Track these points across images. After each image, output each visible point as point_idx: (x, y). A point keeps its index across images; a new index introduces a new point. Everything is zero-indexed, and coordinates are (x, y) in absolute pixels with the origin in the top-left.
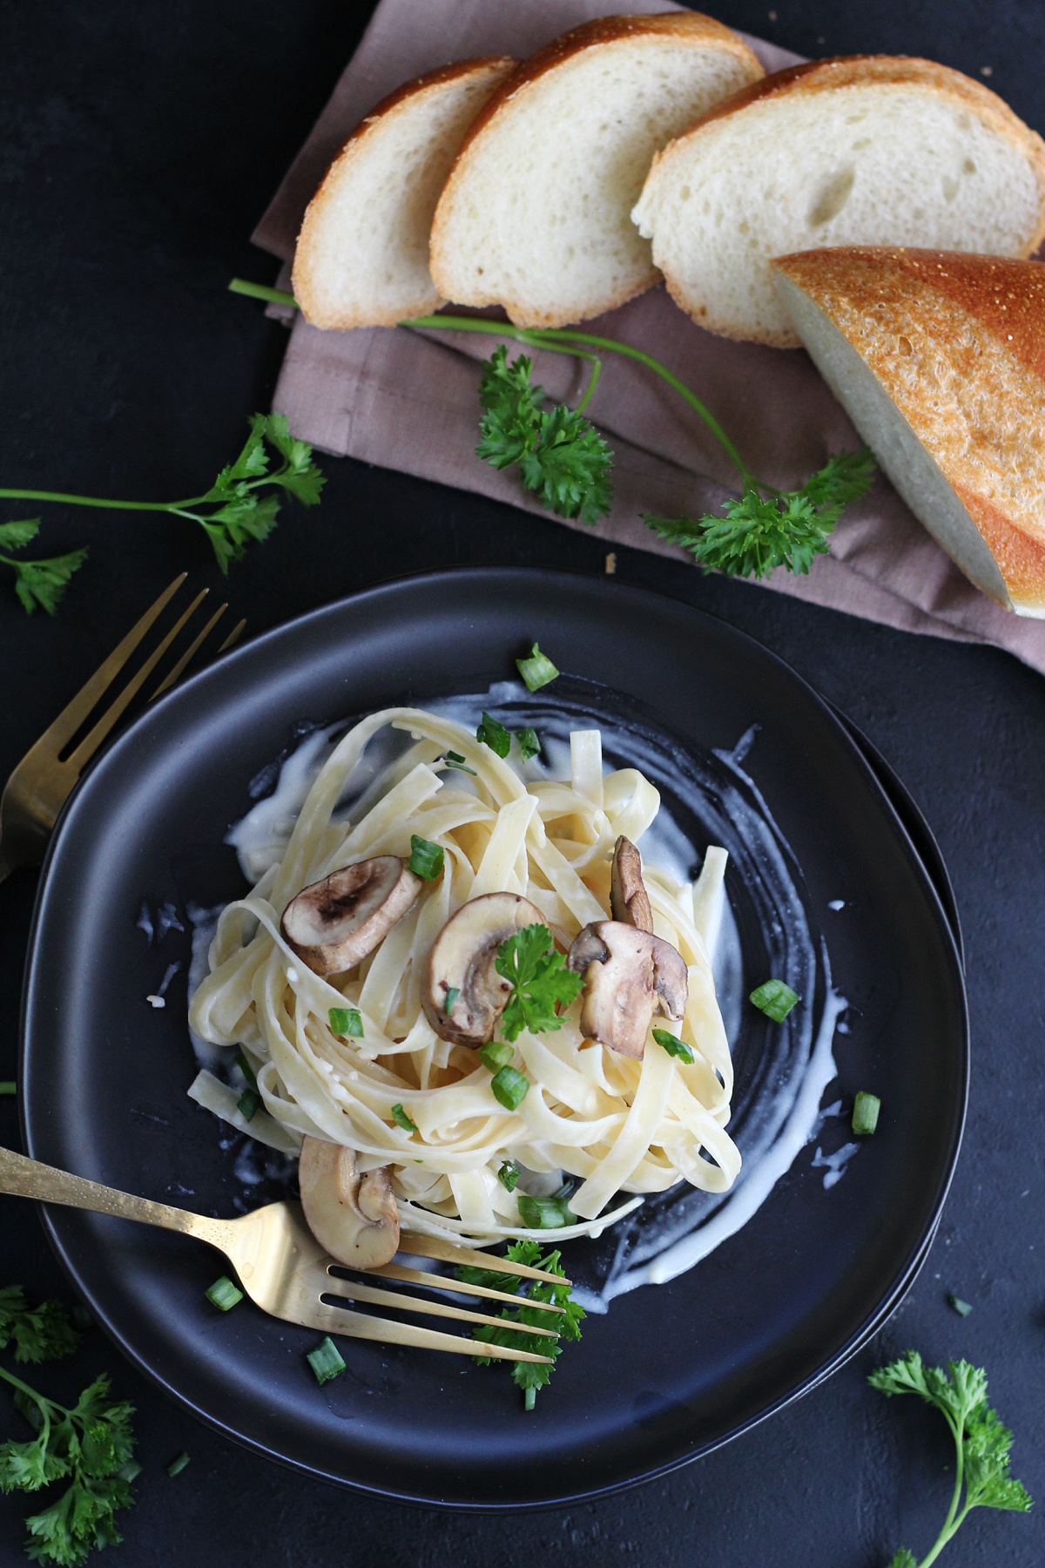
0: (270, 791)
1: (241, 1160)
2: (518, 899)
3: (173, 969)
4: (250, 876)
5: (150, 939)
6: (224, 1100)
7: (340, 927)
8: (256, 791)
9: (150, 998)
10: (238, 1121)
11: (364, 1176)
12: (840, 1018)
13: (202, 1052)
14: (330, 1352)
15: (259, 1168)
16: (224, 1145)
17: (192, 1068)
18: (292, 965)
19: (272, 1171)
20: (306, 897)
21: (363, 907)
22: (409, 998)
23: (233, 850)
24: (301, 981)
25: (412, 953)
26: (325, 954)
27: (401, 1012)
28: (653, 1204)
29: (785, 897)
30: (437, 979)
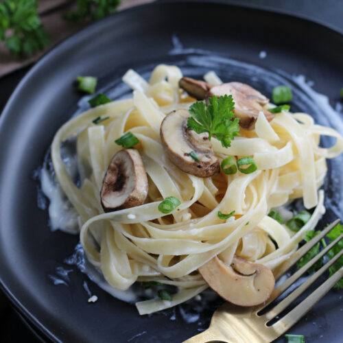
0: (48, 202)
1: (185, 316)
2: (175, 111)
3: (85, 285)
4: (74, 232)
5: (66, 284)
6: (155, 304)
7: (128, 185)
8: (43, 206)
9: (90, 301)
10: (168, 304)
11: (232, 265)
12: (306, 81)
13: (129, 297)
14: (292, 338)
15: (194, 312)
16: (173, 318)
17: (132, 307)
18: (128, 214)
19: (199, 309)
20: (105, 194)
21: (128, 172)
22: (178, 179)
23: (59, 231)
24: (137, 215)
25: (162, 166)
26: (134, 196)
27: (182, 188)
28: (326, 188)
29: (244, 69)
30: (182, 155)
